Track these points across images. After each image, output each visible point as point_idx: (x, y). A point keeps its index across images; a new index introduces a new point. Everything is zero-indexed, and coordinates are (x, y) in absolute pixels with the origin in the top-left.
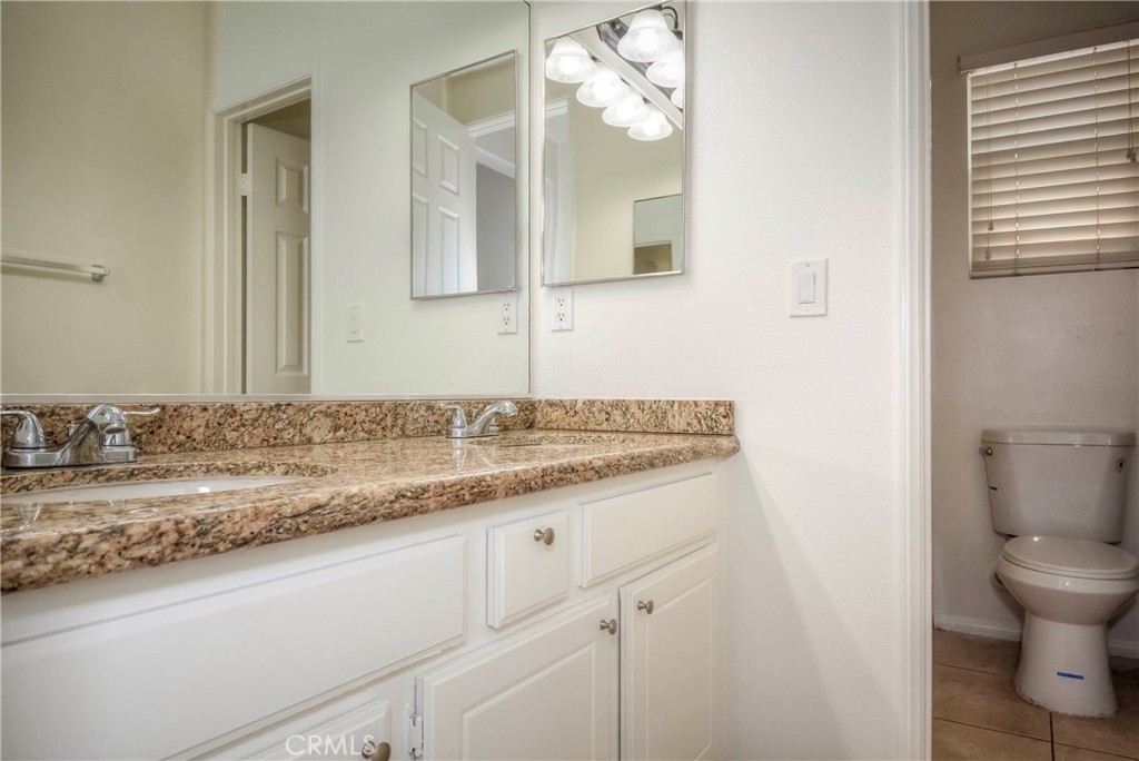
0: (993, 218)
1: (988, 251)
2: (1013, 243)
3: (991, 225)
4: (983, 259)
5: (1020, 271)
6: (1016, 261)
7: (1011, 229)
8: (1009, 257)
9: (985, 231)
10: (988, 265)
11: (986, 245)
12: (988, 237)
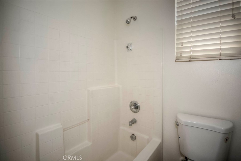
0: (183, 42)
1: (181, 53)
2: (190, 50)
3: (182, 44)
4: (179, 55)
5: (192, 60)
6: (191, 57)
7: (189, 45)
8: (188, 55)
9: (180, 46)
10: (181, 58)
11: (180, 51)
12: (181, 48)
